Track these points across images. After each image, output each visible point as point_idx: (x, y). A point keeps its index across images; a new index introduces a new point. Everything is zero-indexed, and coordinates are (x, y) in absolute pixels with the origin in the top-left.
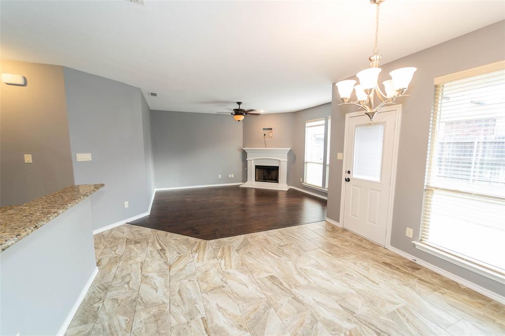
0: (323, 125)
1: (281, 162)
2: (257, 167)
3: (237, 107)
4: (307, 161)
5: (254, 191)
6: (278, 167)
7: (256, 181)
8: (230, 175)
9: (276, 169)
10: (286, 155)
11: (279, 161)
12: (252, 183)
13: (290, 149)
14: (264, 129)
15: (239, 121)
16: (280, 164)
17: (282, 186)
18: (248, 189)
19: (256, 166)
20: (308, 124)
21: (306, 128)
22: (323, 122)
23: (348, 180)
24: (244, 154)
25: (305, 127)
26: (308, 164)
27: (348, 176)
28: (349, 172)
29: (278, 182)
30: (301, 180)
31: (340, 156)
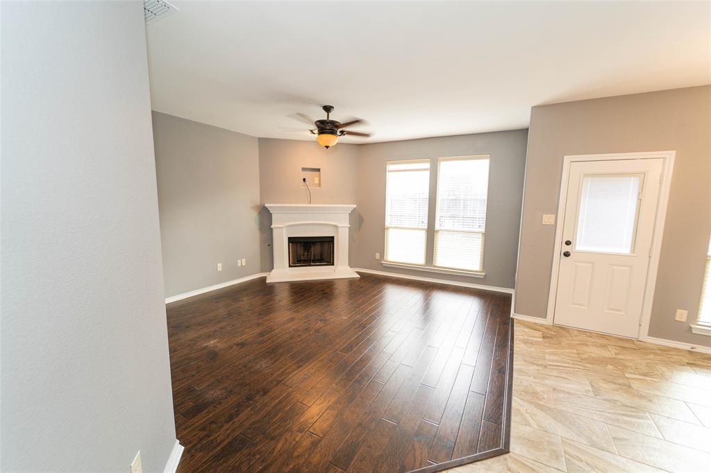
0: (425, 170)
1: (340, 230)
2: (291, 240)
3: (323, 116)
4: (389, 226)
5: (287, 287)
6: (333, 237)
7: (290, 266)
8: (239, 261)
9: (330, 240)
10: (348, 216)
11: (336, 227)
12: (283, 273)
13: (355, 206)
14: (304, 169)
15: (327, 147)
16: (337, 232)
17: (341, 270)
18: (276, 285)
19: (289, 238)
20: (390, 167)
21: (387, 173)
22: (427, 165)
23: (567, 254)
24: (265, 216)
25: (386, 171)
26: (390, 230)
27: (567, 248)
28: (568, 243)
29: (333, 265)
30: (378, 256)
31: (548, 219)
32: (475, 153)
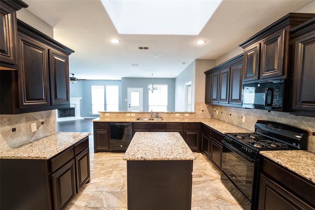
0: (103, 88)
1: (77, 105)
7: (58, 118)
9: (73, 109)
10: (79, 101)
13: (82, 98)
15: (73, 83)
17: (77, 118)
21: (92, 89)
28: (130, 105)
29: (75, 116)
30: (90, 113)
31: (126, 100)
32: (116, 84)
